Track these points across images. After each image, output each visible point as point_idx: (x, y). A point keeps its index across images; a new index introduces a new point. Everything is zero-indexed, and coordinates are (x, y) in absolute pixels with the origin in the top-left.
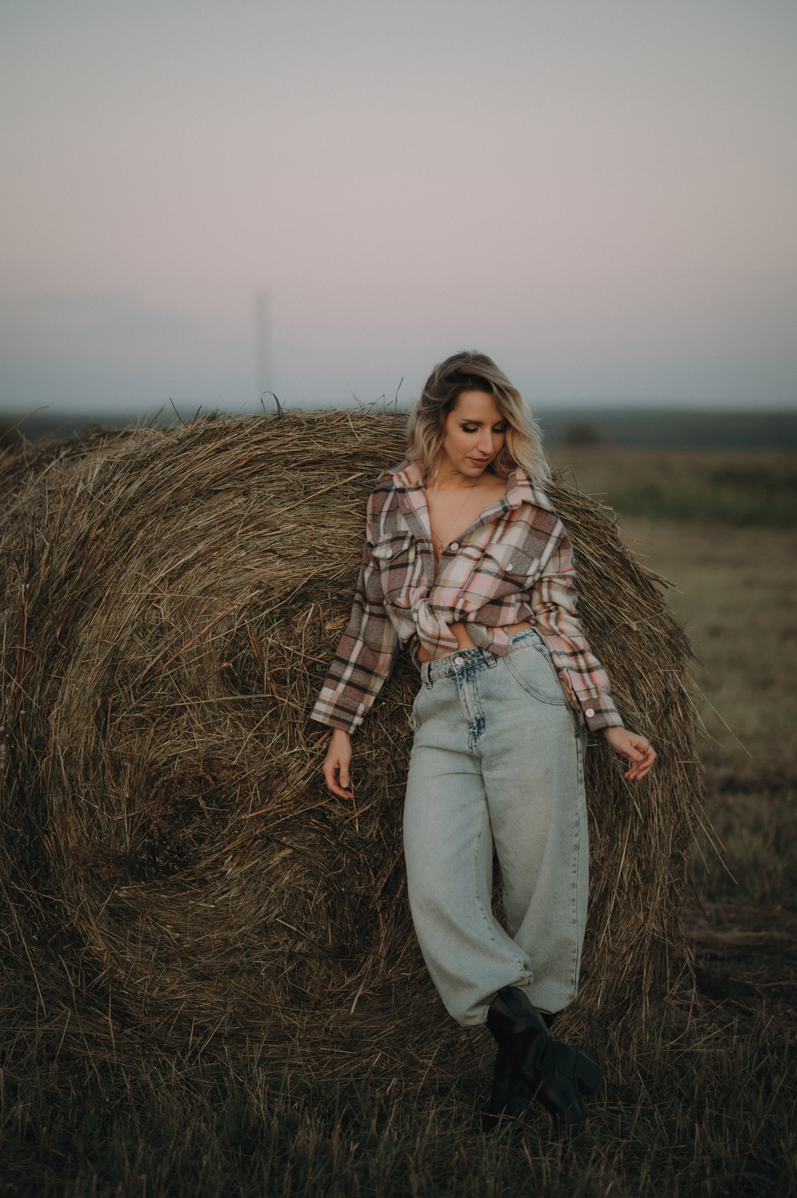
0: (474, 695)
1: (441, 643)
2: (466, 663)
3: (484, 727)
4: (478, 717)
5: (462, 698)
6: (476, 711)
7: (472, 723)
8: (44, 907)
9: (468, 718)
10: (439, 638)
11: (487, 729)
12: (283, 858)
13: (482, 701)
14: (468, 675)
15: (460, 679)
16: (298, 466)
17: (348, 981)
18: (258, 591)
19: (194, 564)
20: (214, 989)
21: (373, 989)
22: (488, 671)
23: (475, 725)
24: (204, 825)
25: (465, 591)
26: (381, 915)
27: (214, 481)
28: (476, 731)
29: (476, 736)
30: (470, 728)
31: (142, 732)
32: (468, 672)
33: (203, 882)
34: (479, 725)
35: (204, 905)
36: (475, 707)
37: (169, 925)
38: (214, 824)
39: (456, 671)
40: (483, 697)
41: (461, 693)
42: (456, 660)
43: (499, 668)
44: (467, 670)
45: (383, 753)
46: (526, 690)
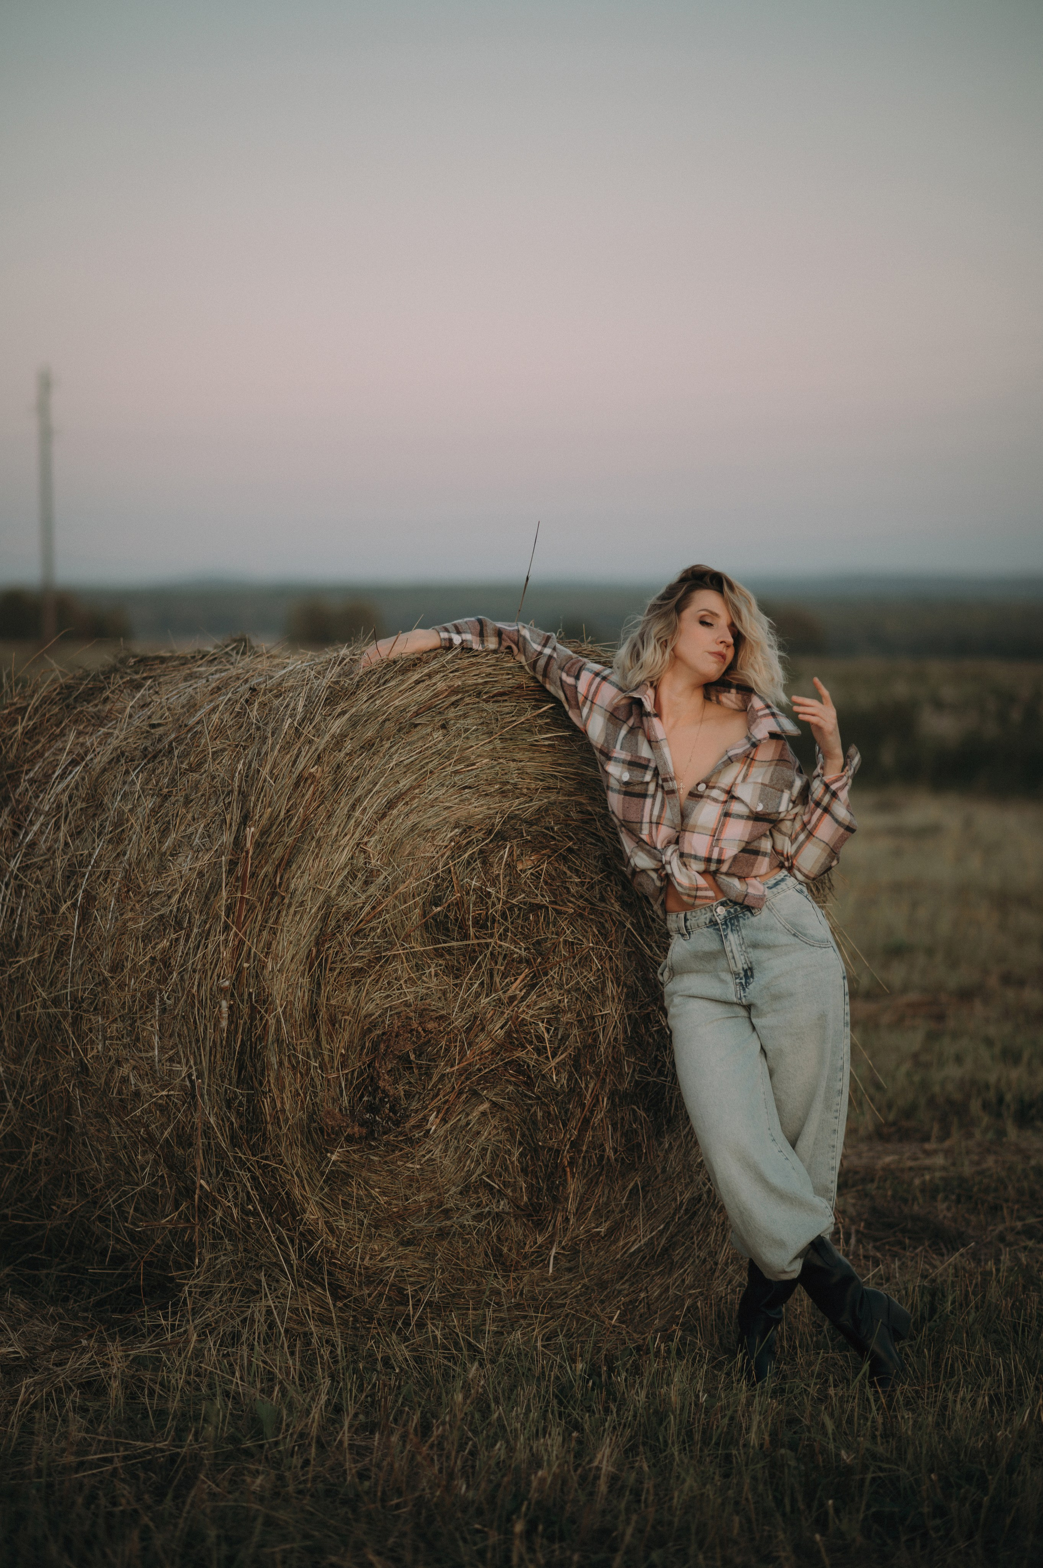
0: (740, 945)
1: (700, 893)
2: (729, 912)
3: (752, 976)
4: (746, 967)
5: (728, 949)
6: (744, 961)
7: (739, 974)
8: (264, 1174)
9: (735, 969)
10: (695, 888)
11: (756, 979)
12: (482, 1113)
13: (750, 950)
14: (732, 925)
15: (724, 930)
16: (489, 697)
17: (540, 1240)
18: (457, 830)
19: (397, 802)
20: (419, 1254)
21: (563, 1248)
22: (754, 920)
23: (742, 975)
24: (412, 1081)
25: (718, 840)
26: (568, 1169)
27: (417, 714)
28: (743, 981)
29: (744, 987)
30: (736, 979)
31: (357, 983)
32: (731, 921)
33: (410, 1141)
34: (746, 976)
35: (411, 1166)
36: (742, 957)
37: (379, 1188)
38: (420, 1080)
39: (719, 922)
40: (749, 946)
41: (726, 944)
42: (719, 910)
43: (762, 917)
44: (731, 919)
45: (574, 999)
46: (794, 935)
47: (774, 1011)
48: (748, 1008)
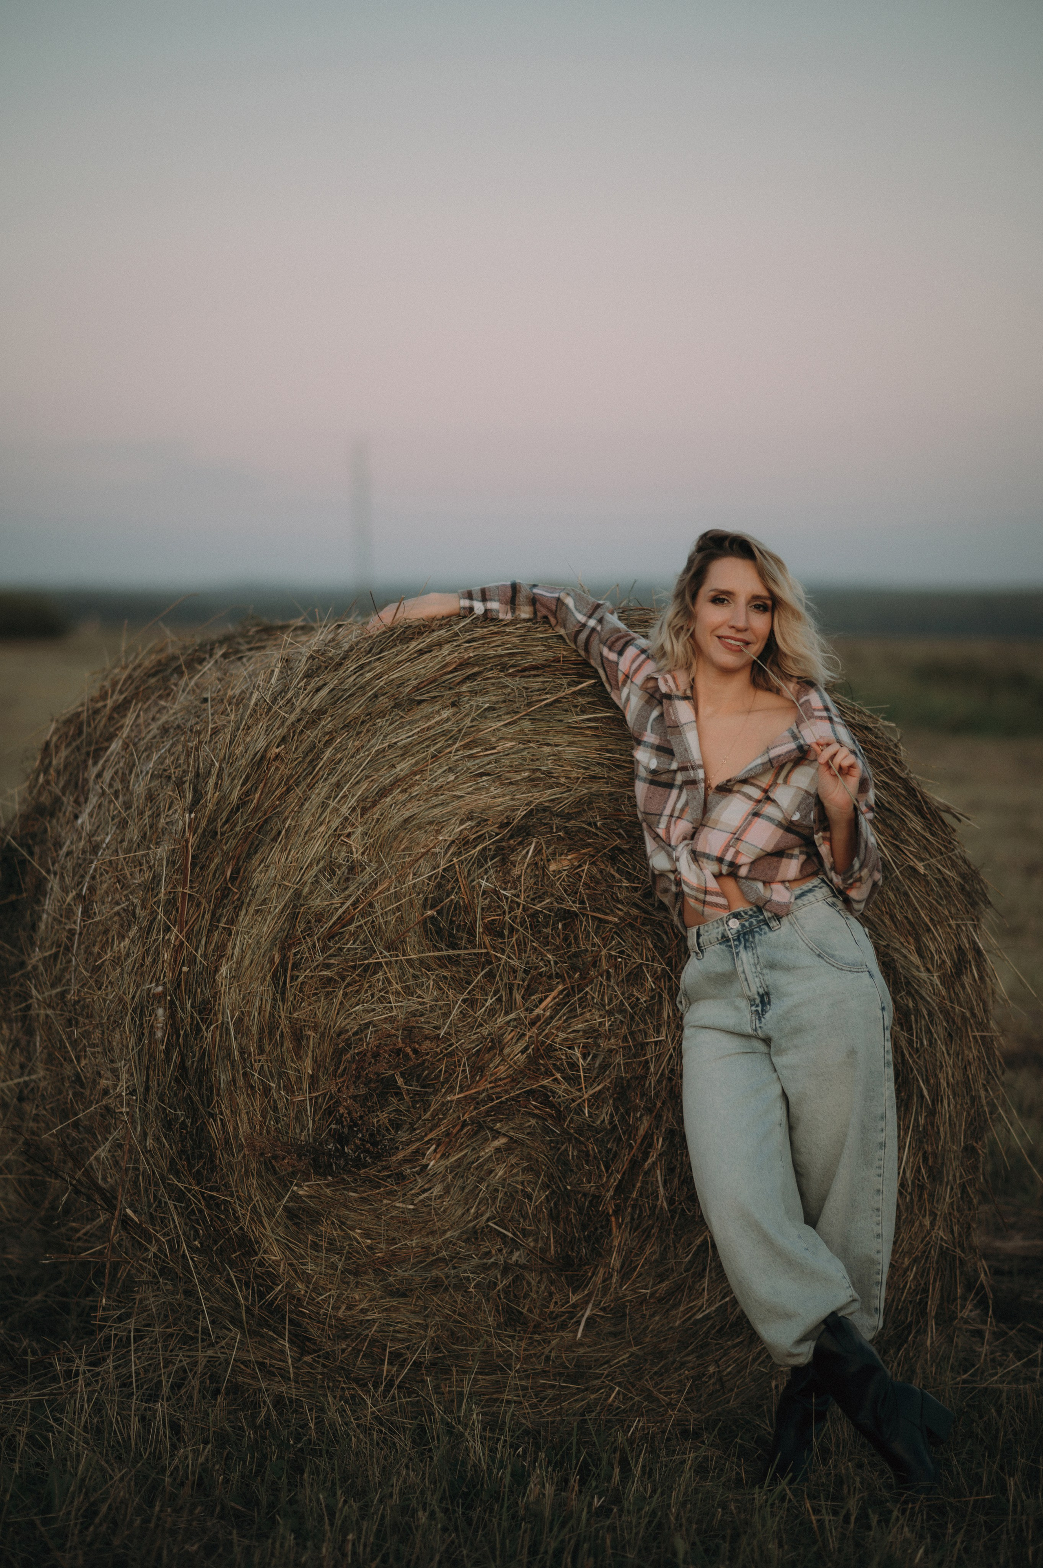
0: (755, 965)
1: (709, 898)
2: (743, 926)
3: (769, 1003)
4: (761, 991)
5: (740, 970)
6: (758, 985)
7: (754, 1000)
8: (208, 1206)
9: (749, 994)
10: (706, 892)
11: (773, 1006)
12: (497, 1149)
13: (765, 971)
14: (746, 941)
15: (736, 946)
16: (518, 671)
17: (573, 1299)
18: (469, 823)
19: (392, 790)
20: (412, 1308)
21: (604, 1309)
22: (772, 935)
23: (758, 1001)
24: (402, 1108)
25: (738, 839)
26: (613, 1219)
27: (417, 688)
28: (759, 1009)
29: (759, 1015)
30: (751, 1005)
31: (328, 994)
32: (745, 937)
33: (400, 1177)
34: (762, 1001)
35: (400, 1205)
36: (757, 980)
37: (360, 1229)
38: (414, 1107)
39: (731, 936)
40: (765, 967)
41: (738, 963)
42: (731, 923)
43: (784, 930)
44: (745, 934)
45: (618, 1022)
46: (819, 956)
47: (795, 1047)
48: (767, 1041)
